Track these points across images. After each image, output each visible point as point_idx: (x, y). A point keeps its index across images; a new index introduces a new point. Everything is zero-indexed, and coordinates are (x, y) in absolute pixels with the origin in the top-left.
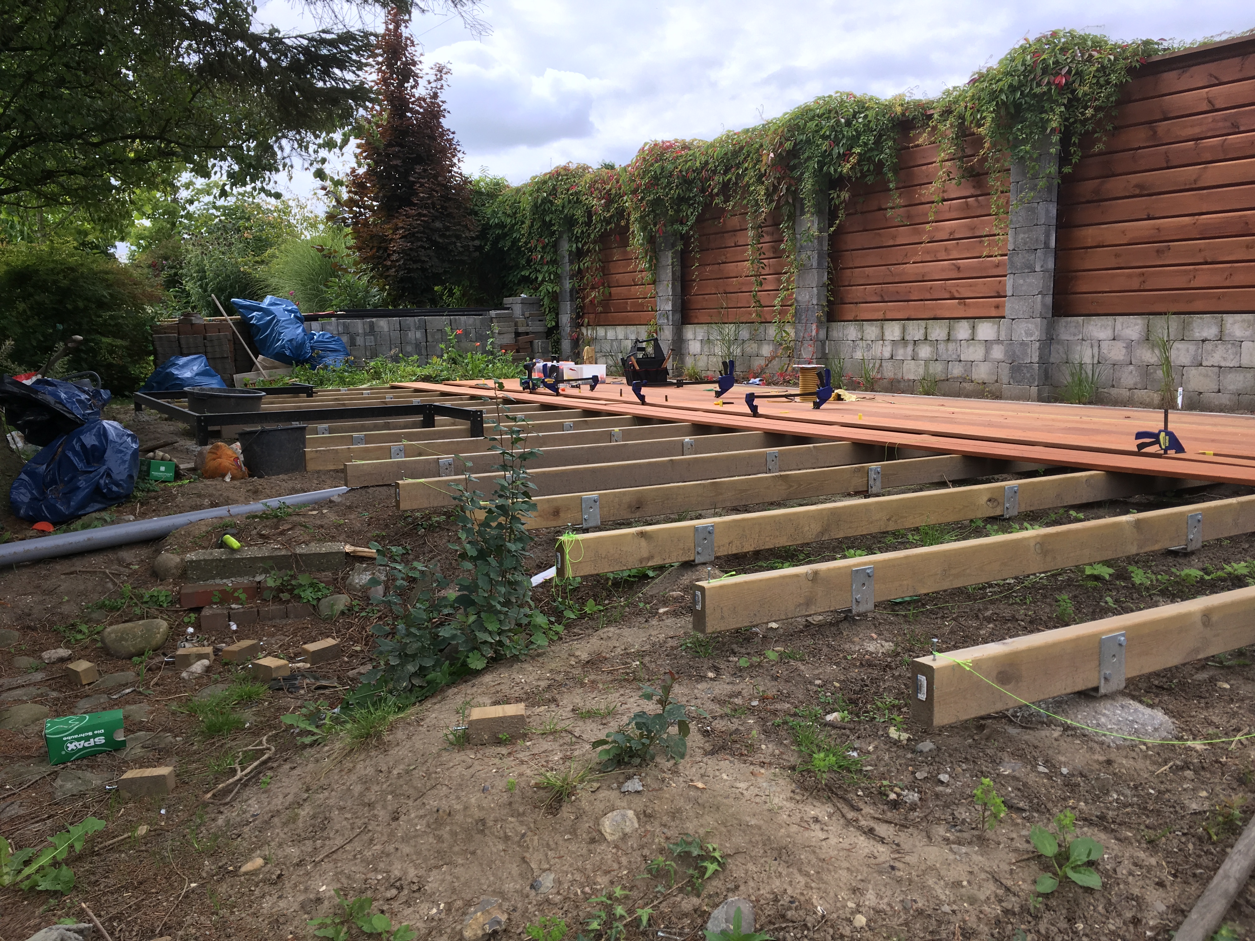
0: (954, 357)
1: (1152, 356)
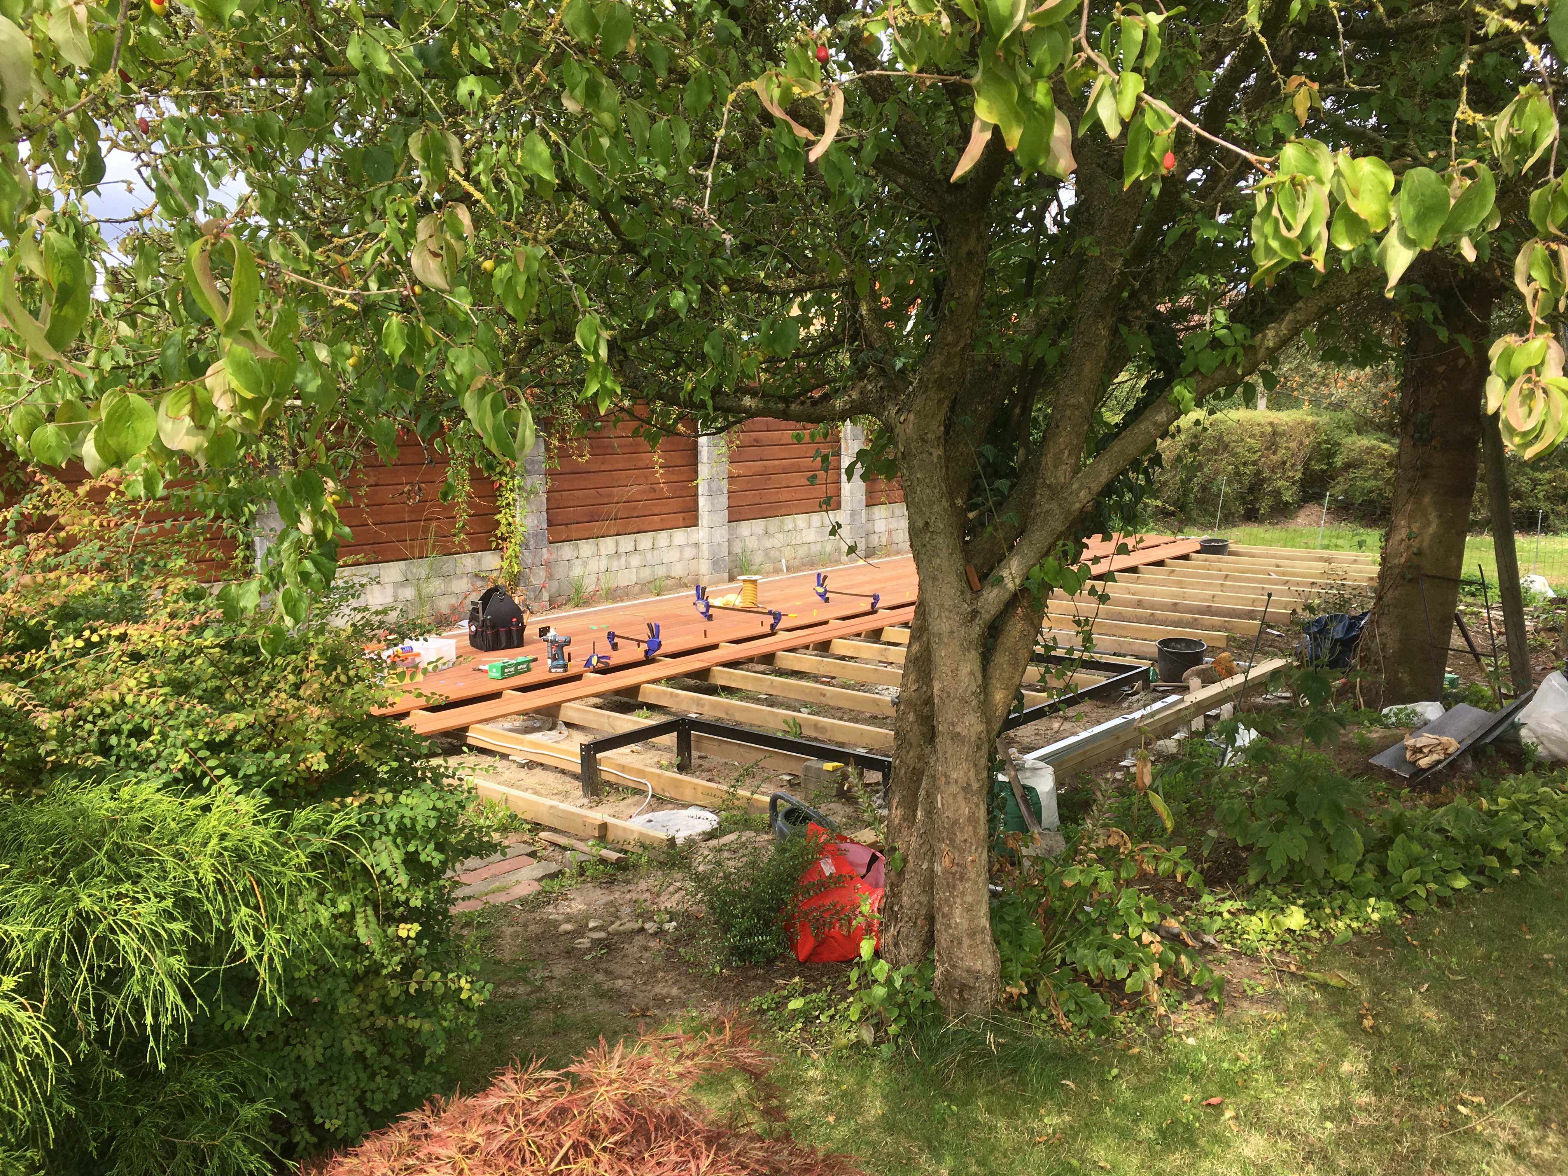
0: (659, 561)
1: (768, 543)
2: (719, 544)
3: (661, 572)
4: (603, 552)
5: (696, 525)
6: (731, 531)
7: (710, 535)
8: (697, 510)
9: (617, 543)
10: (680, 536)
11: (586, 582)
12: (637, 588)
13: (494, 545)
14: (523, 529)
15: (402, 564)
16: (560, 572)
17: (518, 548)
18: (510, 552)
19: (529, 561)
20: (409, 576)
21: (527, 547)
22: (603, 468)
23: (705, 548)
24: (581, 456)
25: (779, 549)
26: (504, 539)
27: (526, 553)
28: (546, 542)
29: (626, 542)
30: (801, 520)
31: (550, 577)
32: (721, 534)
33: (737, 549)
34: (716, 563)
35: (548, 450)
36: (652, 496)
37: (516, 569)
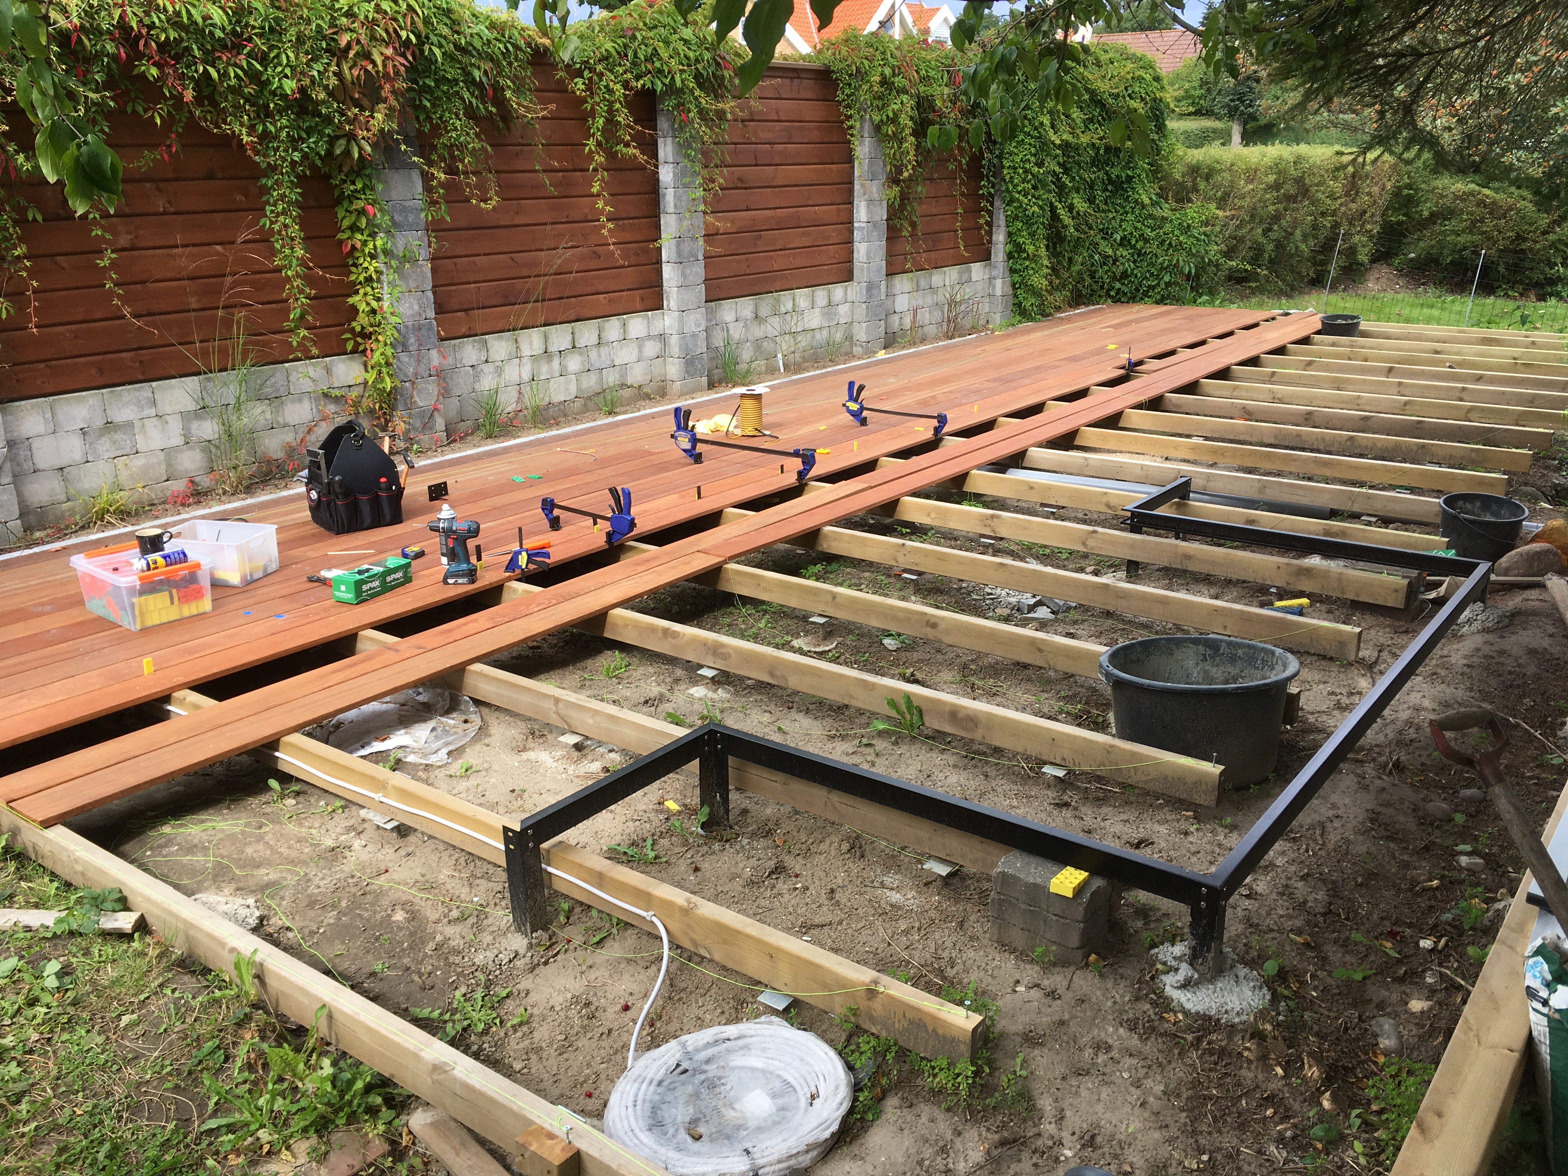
0: (608, 362)
1: (758, 332)
2: (694, 335)
3: (612, 378)
4: (526, 351)
5: (658, 306)
6: (710, 315)
7: (681, 321)
8: (661, 285)
9: (546, 339)
10: (637, 324)
11: (502, 398)
12: (578, 404)
13: (350, 346)
14: (394, 320)
15: (192, 383)
16: (461, 384)
17: (389, 351)
18: (377, 357)
19: (411, 370)
20: (208, 401)
21: (405, 348)
22: (518, 220)
23: (674, 341)
24: (485, 201)
25: (773, 339)
26: (367, 336)
27: (404, 357)
28: (434, 339)
29: (560, 337)
30: (802, 296)
31: (445, 393)
32: (696, 321)
33: (718, 341)
34: (690, 363)
35: (428, 189)
36: (595, 264)
37: (388, 384)
